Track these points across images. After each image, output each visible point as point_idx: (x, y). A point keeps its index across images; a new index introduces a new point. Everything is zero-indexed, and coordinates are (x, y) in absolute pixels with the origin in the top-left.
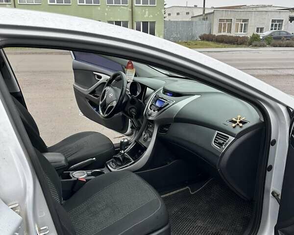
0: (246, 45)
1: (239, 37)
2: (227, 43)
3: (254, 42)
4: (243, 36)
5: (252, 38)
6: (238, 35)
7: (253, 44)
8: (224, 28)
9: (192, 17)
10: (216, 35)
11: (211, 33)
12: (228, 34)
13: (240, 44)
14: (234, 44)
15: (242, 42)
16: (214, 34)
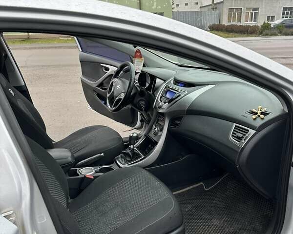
0: (256, 34)
1: (249, 26)
2: (236, 33)
3: (265, 31)
4: (254, 25)
5: (262, 27)
6: (248, 24)
7: (264, 33)
8: (234, 17)
9: (201, 7)
10: (226, 24)
11: (221, 23)
12: (239, 24)
13: (251, 34)
14: (244, 34)
15: (252, 31)
16: (223, 24)
